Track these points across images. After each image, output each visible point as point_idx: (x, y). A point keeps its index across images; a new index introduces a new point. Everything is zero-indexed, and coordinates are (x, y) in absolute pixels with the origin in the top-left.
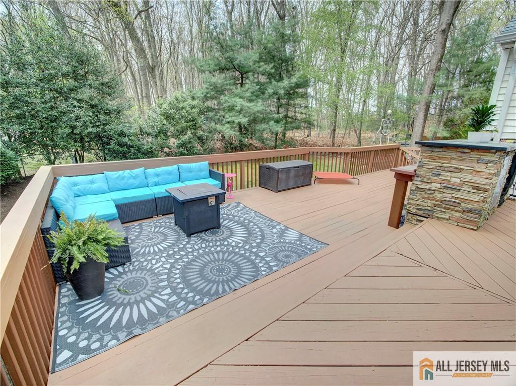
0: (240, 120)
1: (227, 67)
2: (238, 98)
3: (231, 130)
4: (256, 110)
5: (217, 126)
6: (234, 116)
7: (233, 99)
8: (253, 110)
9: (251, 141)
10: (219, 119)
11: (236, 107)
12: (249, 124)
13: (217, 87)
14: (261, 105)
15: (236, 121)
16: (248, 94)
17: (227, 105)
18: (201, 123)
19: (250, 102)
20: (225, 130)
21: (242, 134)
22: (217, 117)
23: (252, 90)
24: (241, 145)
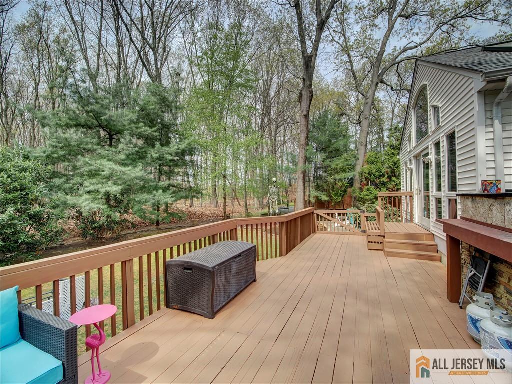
0: (108, 189)
1: (90, 124)
2: (105, 160)
3: (93, 202)
4: (133, 175)
5: (69, 197)
6: (99, 184)
7: (98, 162)
8: (131, 176)
9: (125, 216)
10: (72, 188)
11: (103, 171)
12: (122, 195)
13: (70, 145)
14: (141, 170)
15: (103, 191)
16: (123, 157)
17: (88, 170)
18: (39, 194)
19: (125, 167)
20: (83, 203)
21: (111, 208)
22: (68, 186)
23: (127, 152)
24: (111, 222)
